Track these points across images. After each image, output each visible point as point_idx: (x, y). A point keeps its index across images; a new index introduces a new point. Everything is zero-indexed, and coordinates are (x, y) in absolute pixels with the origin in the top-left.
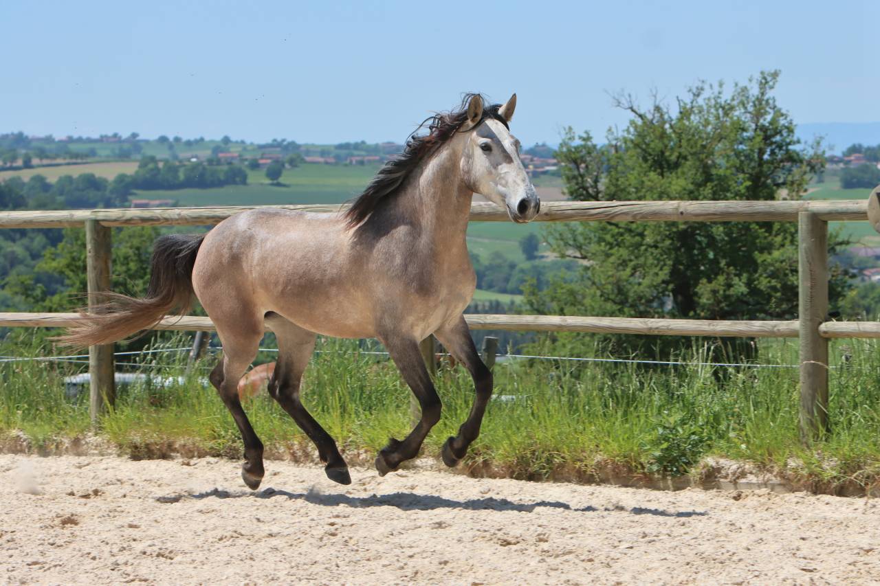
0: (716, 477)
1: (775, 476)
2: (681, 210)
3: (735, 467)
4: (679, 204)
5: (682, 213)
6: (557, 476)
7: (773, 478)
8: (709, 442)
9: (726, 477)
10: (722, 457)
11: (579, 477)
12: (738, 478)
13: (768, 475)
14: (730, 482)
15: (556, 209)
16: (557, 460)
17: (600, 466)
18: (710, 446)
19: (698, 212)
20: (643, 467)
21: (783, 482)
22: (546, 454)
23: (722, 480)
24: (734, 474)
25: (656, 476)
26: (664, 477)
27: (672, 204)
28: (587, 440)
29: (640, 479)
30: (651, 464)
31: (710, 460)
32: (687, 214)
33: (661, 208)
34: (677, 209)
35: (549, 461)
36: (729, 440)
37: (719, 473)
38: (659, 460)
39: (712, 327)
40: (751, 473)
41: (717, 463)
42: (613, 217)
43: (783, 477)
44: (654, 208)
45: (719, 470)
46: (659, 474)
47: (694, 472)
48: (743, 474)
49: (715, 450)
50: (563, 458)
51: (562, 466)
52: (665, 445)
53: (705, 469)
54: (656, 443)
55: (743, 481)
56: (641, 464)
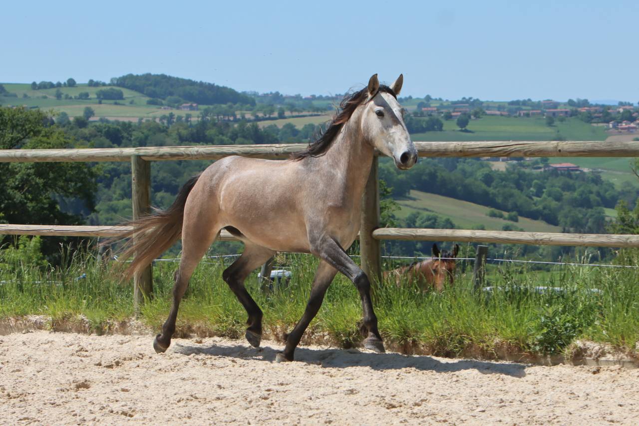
0: (583, 356)
1: (627, 356)
2: (559, 148)
3: (597, 348)
4: (558, 143)
5: (560, 151)
6: (467, 354)
7: (625, 357)
8: (580, 328)
9: (590, 356)
10: (588, 340)
11: (483, 355)
12: (599, 356)
13: (622, 355)
14: (594, 359)
15: (468, 147)
16: (467, 342)
17: (498, 347)
18: (581, 332)
19: (571, 150)
20: (529, 348)
21: (632, 360)
22: (458, 337)
23: (588, 358)
24: (596, 353)
25: (539, 354)
26: (545, 355)
27: (553, 144)
28: (488, 326)
29: (527, 357)
30: (536, 345)
31: (579, 343)
32: (564, 151)
33: (544, 146)
34: (556, 147)
35: (461, 342)
36: (595, 327)
37: (586, 352)
38: (541, 342)
39: (581, 239)
40: (609, 353)
41: (584, 345)
42: (509, 154)
43: (632, 356)
44: (539, 147)
45: (585, 350)
46: (541, 353)
47: (567, 351)
48: (603, 354)
49: (584, 335)
50: (471, 340)
51: (470, 346)
52: (545, 331)
53: (575, 350)
54: (540, 327)
55: (603, 359)
56: (528, 345)
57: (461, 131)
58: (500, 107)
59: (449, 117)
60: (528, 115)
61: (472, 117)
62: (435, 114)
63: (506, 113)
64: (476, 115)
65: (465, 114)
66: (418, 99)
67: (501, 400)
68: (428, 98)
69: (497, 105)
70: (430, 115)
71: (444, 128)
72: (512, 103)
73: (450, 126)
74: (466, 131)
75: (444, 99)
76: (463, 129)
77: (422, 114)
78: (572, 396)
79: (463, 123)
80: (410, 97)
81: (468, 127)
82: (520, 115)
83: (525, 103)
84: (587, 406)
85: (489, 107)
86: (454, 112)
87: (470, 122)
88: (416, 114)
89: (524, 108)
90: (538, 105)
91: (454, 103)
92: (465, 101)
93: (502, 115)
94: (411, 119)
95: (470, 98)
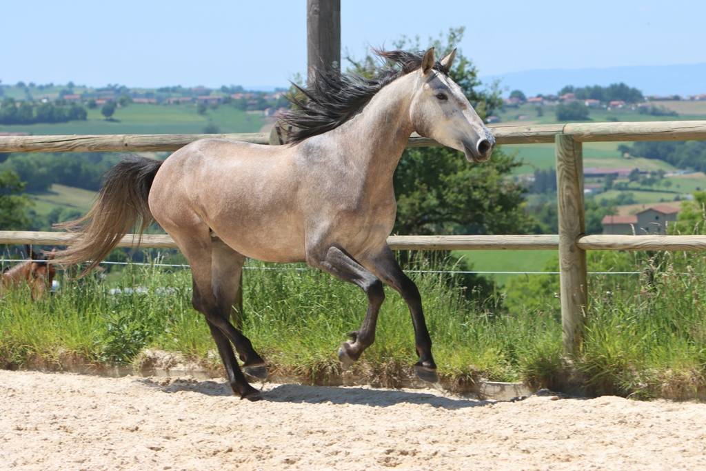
0: (153, 366)
1: (199, 365)
2: (125, 142)
3: (167, 357)
4: (124, 137)
5: (126, 145)
6: (30, 366)
7: (197, 367)
8: (150, 336)
9: (160, 366)
10: (159, 349)
11: (47, 367)
12: (170, 367)
13: (194, 364)
14: (164, 370)
15: (28, 142)
16: (30, 352)
17: (63, 358)
18: (151, 340)
19: (138, 144)
20: (96, 358)
21: (205, 370)
22: (20, 347)
23: (158, 368)
24: (166, 363)
25: (107, 365)
26: (113, 366)
27: (119, 138)
28: (52, 336)
29: (93, 368)
30: (102, 355)
31: (147, 352)
32: (131, 145)
33: (111, 140)
34: (122, 141)
35: (24, 353)
36: (165, 335)
37: (155, 362)
38: (108, 353)
39: (150, 240)
40: (180, 362)
41: (154, 354)
42: (73, 149)
43: (205, 366)
44: (104, 141)
45: (155, 360)
46: (109, 363)
47: (137, 362)
48: (174, 364)
49: (154, 343)
50: (34, 350)
51: (34, 357)
52: (111, 339)
53: (144, 360)
54: (106, 337)
55: (174, 369)
56: (94, 355)
57: (107, 120)
58: (149, 94)
59: (93, 105)
60: (177, 103)
61: (119, 105)
62: (78, 103)
63: (154, 101)
64: (123, 102)
65: (110, 101)
66: (60, 86)
67: (54, 416)
68: (71, 85)
69: (144, 92)
70: (73, 104)
71: (88, 117)
72: (161, 90)
73: (95, 116)
74: (112, 120)
75: (88, 86)
76: (109, 118)
77: (64, 103)
78: (132, 410)
79: (108, 111)
80: (52, 85)
81: (114, 116)
82: (169, 102)
83: (174, 90)
84: (144, 421)
85: (135, 95)
86: (99, 99)
87: (116, 111)
88: (58, 102)
89: (174, 95)
90: (189, 92)
91: (99, 90)
92: (111, 89)
93: (150, 103)
94: (53, 108)
95: (116, 85)
